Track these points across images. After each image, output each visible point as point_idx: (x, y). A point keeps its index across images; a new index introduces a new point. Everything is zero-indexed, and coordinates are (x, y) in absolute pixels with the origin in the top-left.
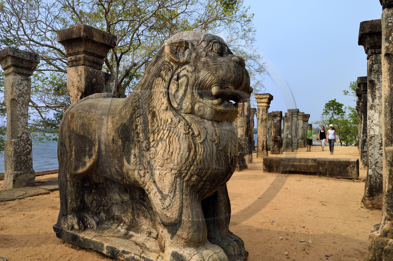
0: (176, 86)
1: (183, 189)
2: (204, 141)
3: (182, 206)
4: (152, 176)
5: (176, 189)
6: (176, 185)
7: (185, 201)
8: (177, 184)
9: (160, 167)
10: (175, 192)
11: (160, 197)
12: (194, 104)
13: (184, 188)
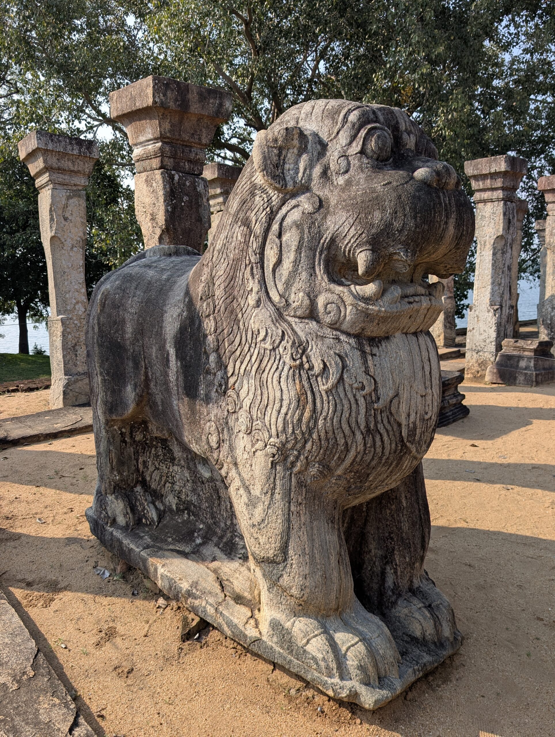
0: (276, 250)
1: (290, 489)
2: (336, 386)
3: (289, 528)
4: (232, 451)
5: (274, 488)
6: (275, 479)
7: (294, 516)
8: (277, 478)
9: (245, 436)
10: (272, 494)
11: (246, 500)
12: (316, 296)
13: (293, 488)
